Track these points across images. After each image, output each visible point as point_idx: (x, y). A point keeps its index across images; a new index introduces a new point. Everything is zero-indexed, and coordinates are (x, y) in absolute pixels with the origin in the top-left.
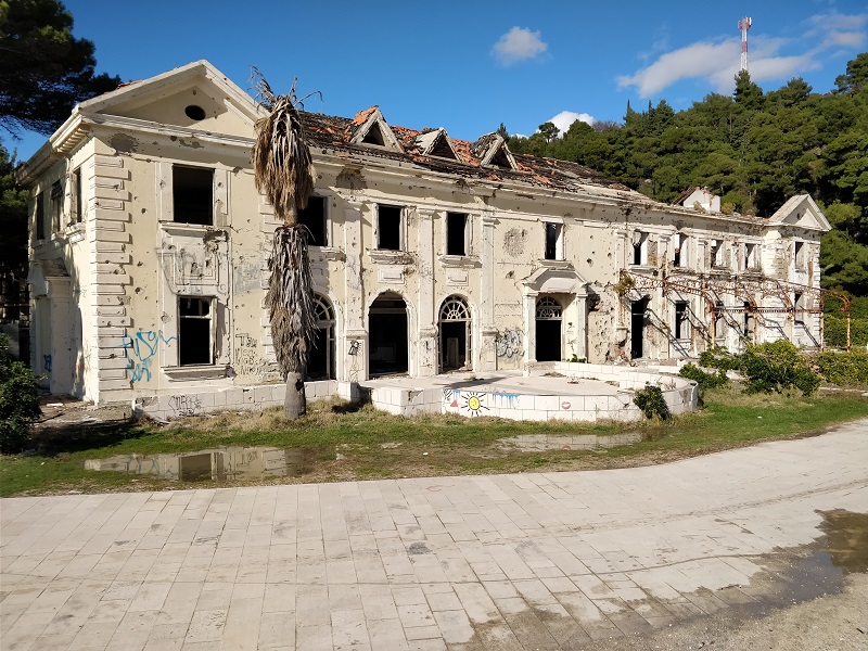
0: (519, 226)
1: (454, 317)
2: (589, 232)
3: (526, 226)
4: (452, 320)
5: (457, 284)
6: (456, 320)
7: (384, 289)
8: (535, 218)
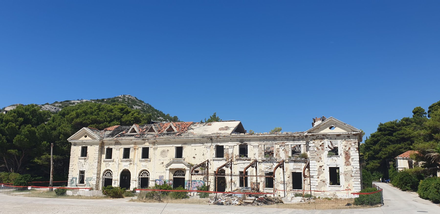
0: (166, 149)
1: (145, 176)
2: (194, 148)
3: (168, 148)
4: (144, 177)
5: (144, 166)
6: (145, 177)
7: (124, 168)
8: (172, 146)
